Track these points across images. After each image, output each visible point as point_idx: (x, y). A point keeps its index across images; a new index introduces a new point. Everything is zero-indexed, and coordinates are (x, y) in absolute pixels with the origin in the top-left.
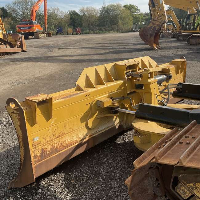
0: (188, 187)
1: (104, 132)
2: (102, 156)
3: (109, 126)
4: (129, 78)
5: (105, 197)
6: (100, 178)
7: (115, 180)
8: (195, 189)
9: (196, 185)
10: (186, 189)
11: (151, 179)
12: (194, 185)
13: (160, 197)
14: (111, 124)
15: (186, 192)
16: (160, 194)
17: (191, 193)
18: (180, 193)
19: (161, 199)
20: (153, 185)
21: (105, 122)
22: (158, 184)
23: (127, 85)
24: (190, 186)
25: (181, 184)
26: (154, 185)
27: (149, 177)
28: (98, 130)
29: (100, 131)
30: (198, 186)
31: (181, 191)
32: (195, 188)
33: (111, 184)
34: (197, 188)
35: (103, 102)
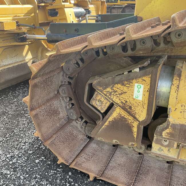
0: (104, 94)
1: (12, 67)
2: (12, 98)
3: (18, 60)
4: (41, 5)
5: (8, 135)
6: (5, 117)
7: (24, 117)
8: (113, 95)
9: (114, 88)
10: (102, 98)
11: (63, 100)
12: (112, 89)
13: (75, 120)
14: (21, 59)
15: (103, 102)
16: (75, 117)
17: (110, 101)
18: (96, 105)
19: (77, 122)
20: (66, 107)
21: (11, 55)
22: (72, 106)
23: (37, 11)
24: (107, 92)
25: (97, 93)
26: (68, 108)
27: (61, 98)
28: (2, 63)
29: (5, 66)
30: (116, 89)
31: (98, 103)
32: (113, 93)
33: (18, 122)
34: (115, 92)
35: (3, 23)
